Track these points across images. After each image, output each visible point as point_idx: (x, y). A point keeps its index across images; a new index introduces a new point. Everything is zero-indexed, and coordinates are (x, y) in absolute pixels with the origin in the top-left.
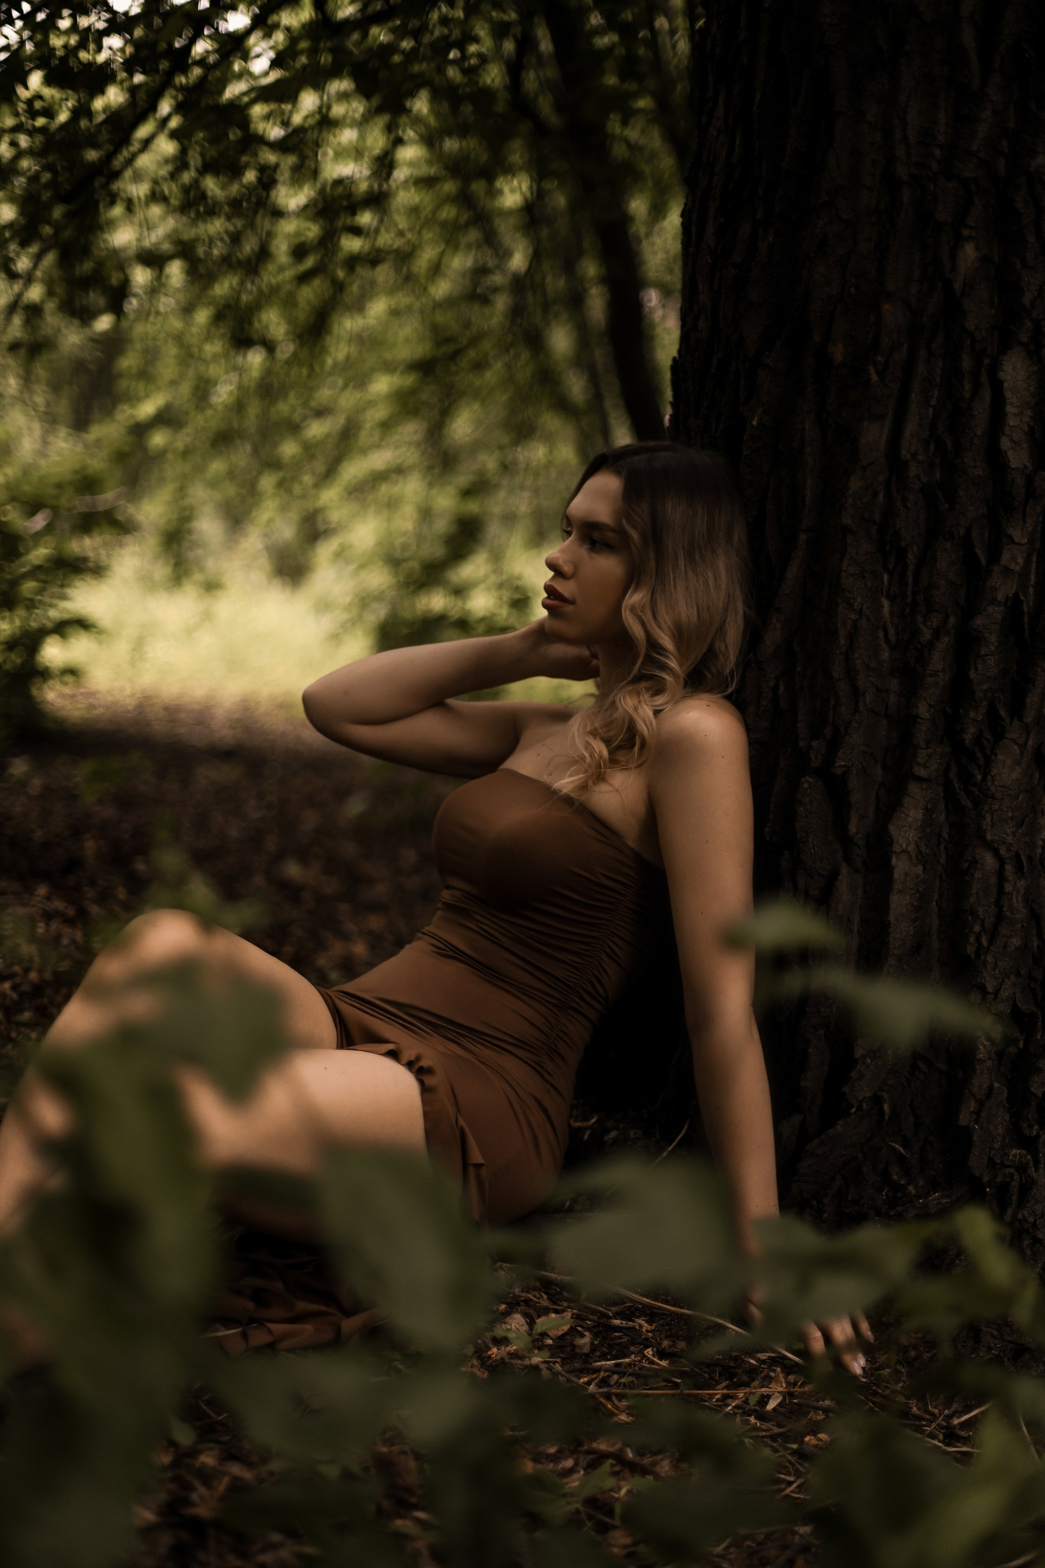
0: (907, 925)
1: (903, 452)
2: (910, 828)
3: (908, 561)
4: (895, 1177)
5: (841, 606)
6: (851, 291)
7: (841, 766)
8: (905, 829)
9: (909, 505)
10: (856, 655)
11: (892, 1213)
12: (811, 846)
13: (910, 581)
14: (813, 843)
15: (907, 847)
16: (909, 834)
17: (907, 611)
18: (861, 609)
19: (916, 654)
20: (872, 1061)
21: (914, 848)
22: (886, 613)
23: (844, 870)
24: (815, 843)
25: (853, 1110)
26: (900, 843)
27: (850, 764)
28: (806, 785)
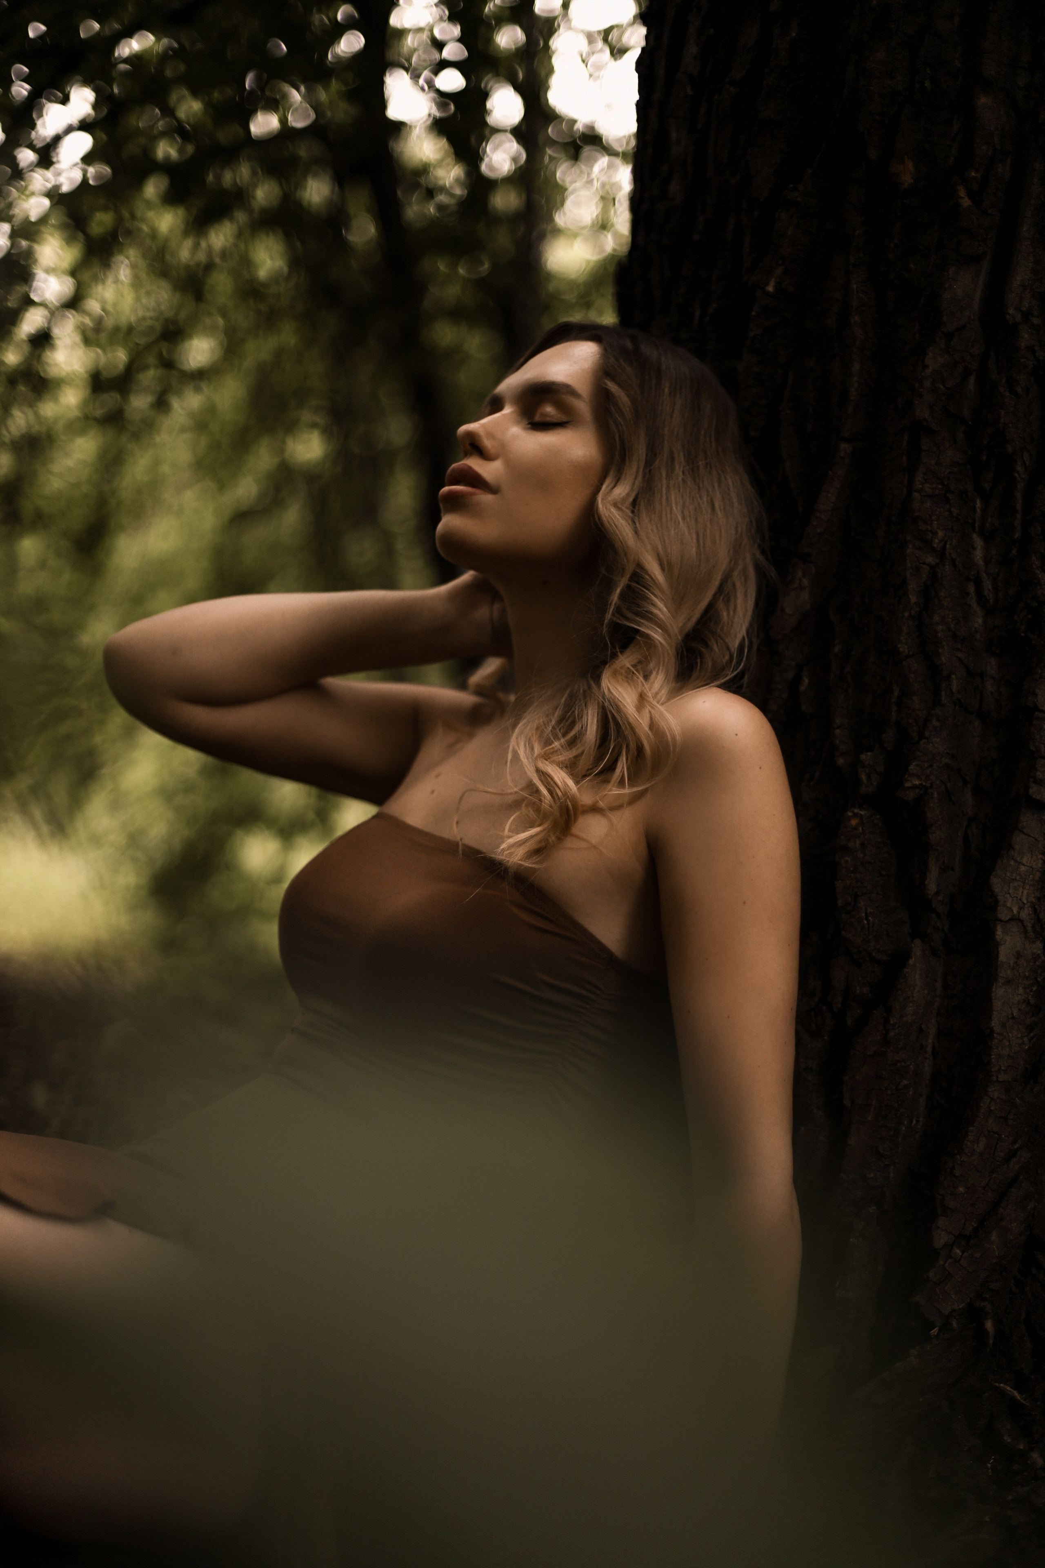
0: (1019, 1036)
1: (1011, 311)
2: (1024, 883)
3: (1016, 475)
4: (1007, 1439)
5: (910, 546)
6: (926, 85)
7: (915, 787)
8: (1016, 884)
9: (1019, 390)
10: (936, 618)
11: (1010, 1498)
12: (863, 915)
13: (1019, 506)
14: (866, 910)
15: (1019, 912)
16: (1022, 892)
17: (1014, 552)
18: (944, 548)
19: (1030, 616)
20: (963, 1252)
21: (1029, 914)
22: (978, 557)
23: (918, 948)
24: (869, 910)
25: (935, 1331)
26: (1009, 905)
27: (928, 785)
28: (854, 822)
